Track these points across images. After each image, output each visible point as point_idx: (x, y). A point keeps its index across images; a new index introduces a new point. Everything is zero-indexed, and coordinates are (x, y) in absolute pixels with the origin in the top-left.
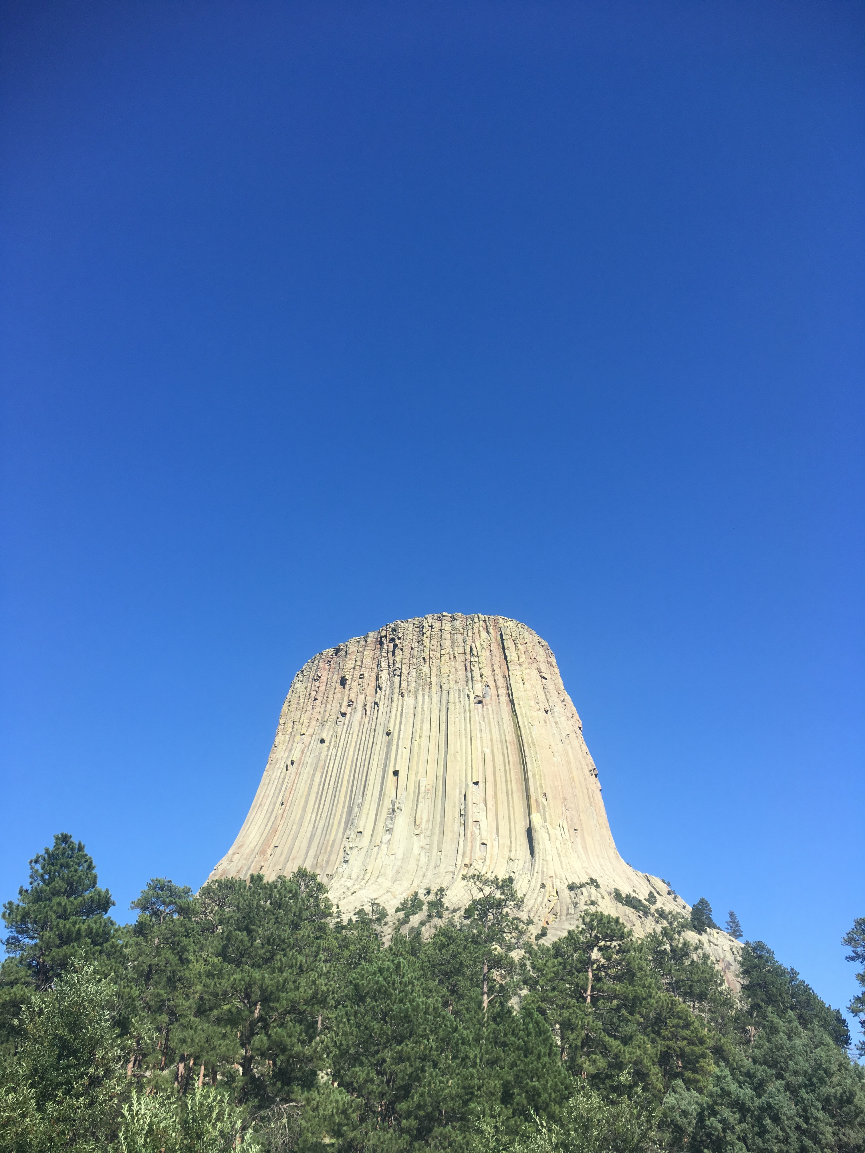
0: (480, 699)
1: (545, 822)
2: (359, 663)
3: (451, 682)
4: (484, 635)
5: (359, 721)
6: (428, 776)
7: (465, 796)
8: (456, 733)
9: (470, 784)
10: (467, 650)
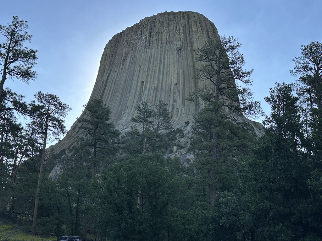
0: (180, 48)
2: (130, 38)
3: (167, 42)
5: (130, 63)
6: (156, 82)
7: (170, 90)
8: (168, 64)
9: (173, 85)
10: (175, 27)
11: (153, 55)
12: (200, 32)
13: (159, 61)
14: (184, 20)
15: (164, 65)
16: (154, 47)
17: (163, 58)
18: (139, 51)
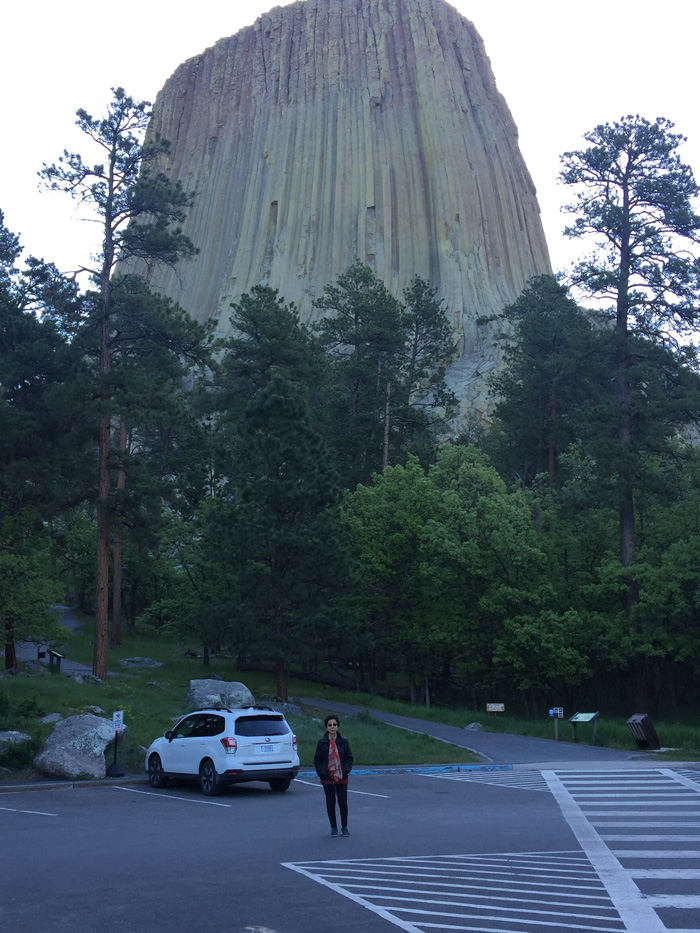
0: (379, 101)
1: (456, 249)
2: (229, 71)
3: (341, 82)
4: (383, 16)
5: (232, 146)
6: (313, 205)
7: (357, 225)
8: (348, 147)
9: (364, 211)
10: (361, 37)
11: (301, 122)
12: (435, 49)
13: (319, 142)
14: (386, 14)
15: (334, 153)
16: (303, 98)
17: (330, 130)
18: (258, 112)
